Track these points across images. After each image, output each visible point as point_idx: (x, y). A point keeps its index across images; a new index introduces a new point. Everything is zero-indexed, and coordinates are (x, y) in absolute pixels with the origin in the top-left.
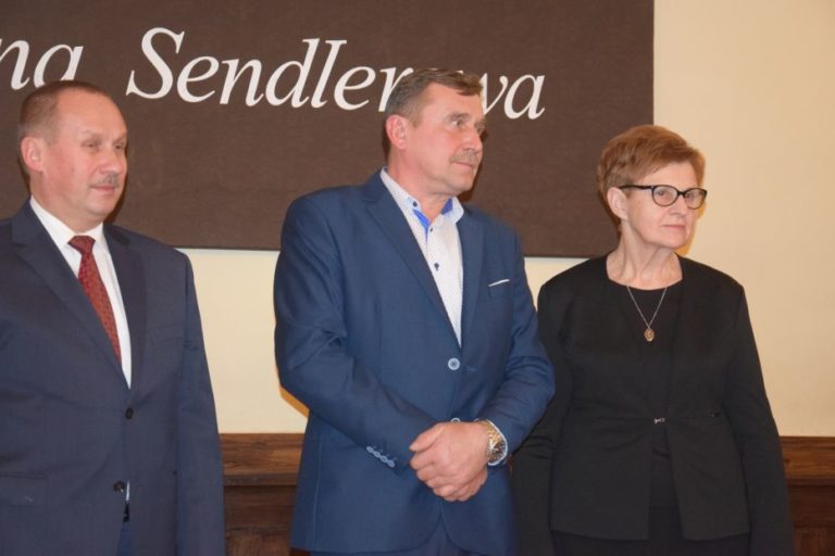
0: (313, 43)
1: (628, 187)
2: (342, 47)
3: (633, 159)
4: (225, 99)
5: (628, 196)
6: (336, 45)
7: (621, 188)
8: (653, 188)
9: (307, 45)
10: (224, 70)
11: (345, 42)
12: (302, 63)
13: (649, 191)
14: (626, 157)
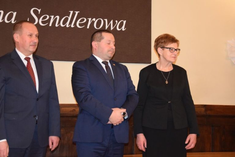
0: (72, 12)
1: (163, 48)
2: (78, 13)
3: (164, 41)
4: (50, 25)
5: (163, 50)
6: (77, 13)
7: (161, 48)
8: (170, 48)
9: (70, 12)
10: (50, 18)
11: (79, 12)
12: (69, 17)
13: (169, 49)
14: (163, 41)
